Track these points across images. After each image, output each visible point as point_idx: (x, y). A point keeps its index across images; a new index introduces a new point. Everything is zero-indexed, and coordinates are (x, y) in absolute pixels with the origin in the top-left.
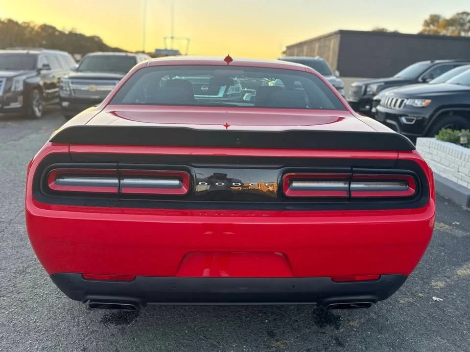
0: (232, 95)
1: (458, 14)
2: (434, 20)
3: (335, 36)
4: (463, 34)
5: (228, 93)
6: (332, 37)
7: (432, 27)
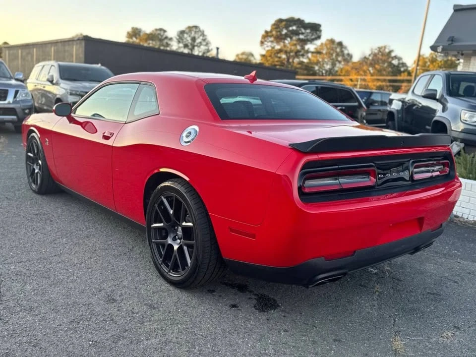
0: (22, 101)
1: (156, 30)
2: (135, 32)
3: (78, 42)
4: (162, 48)
5: (18, 100)
6: (75, 43)
7: (134, 39)
